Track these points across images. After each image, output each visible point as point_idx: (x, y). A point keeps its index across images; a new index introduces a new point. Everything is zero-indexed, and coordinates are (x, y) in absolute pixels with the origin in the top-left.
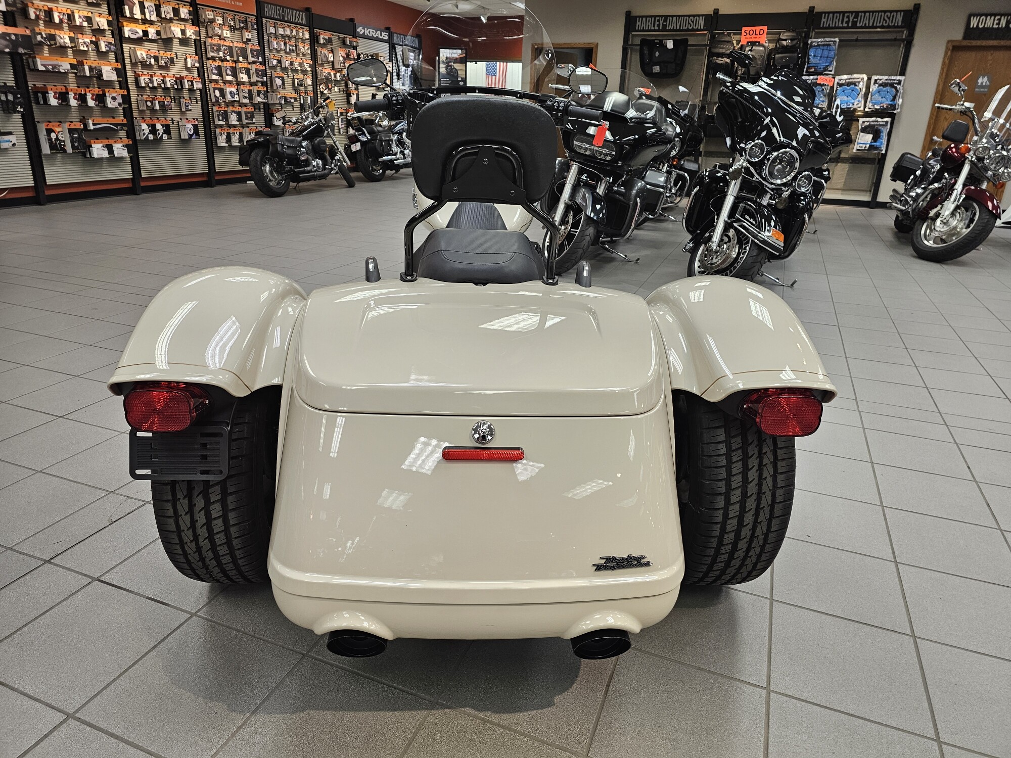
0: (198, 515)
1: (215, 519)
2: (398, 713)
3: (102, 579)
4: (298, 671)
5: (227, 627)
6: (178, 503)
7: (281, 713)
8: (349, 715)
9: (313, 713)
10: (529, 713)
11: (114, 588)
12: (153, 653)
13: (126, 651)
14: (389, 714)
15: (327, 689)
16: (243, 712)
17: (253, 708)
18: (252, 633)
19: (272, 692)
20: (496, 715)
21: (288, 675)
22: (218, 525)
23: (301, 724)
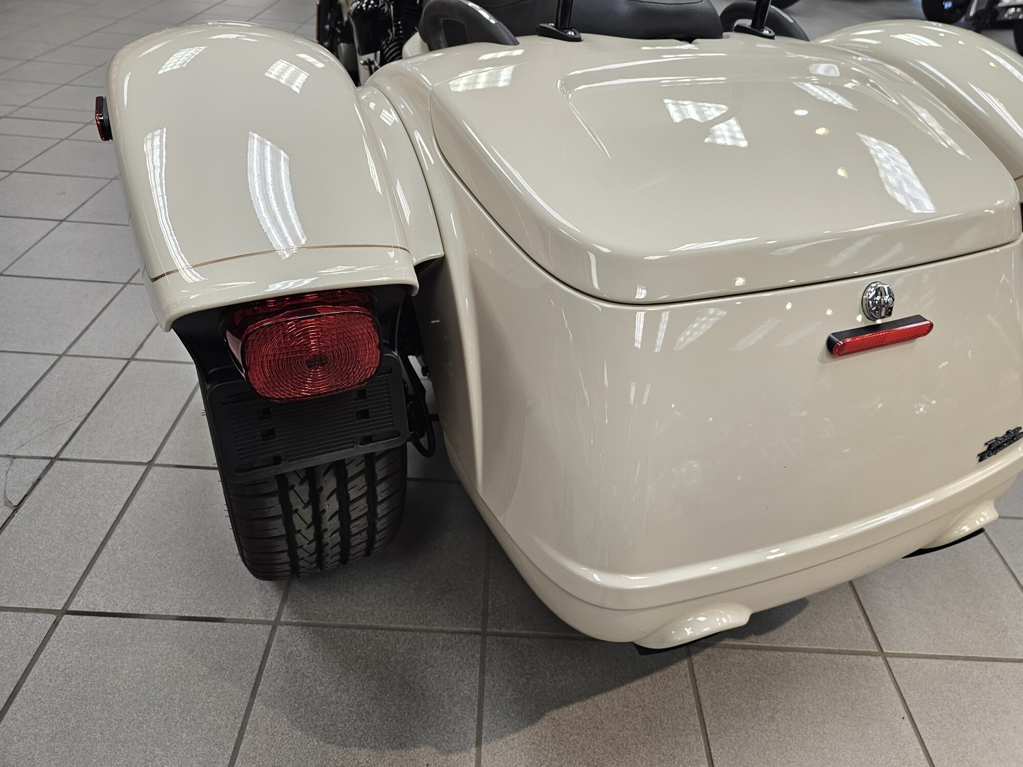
0: (327, 503)
1: (355, 500)
2: (658, 675)
3: (72, 608)
4: (490, 660)
5: (342, 627)
6: (291, 493)
7: (516, 730)
8: (602, 700)
9: (555, 714)
10: (792, 621)
11: (108, 619)
12: (258, 707)
13: (211, 718)
14: (648, 679)
15: (548, 673)
16: (463, 749)
17: (473, 737)
18: (385, 625)
19: (480, 706)
20: (763, 637)
21: (483, 672)
22: (359, 509)
23: (554, 737)
